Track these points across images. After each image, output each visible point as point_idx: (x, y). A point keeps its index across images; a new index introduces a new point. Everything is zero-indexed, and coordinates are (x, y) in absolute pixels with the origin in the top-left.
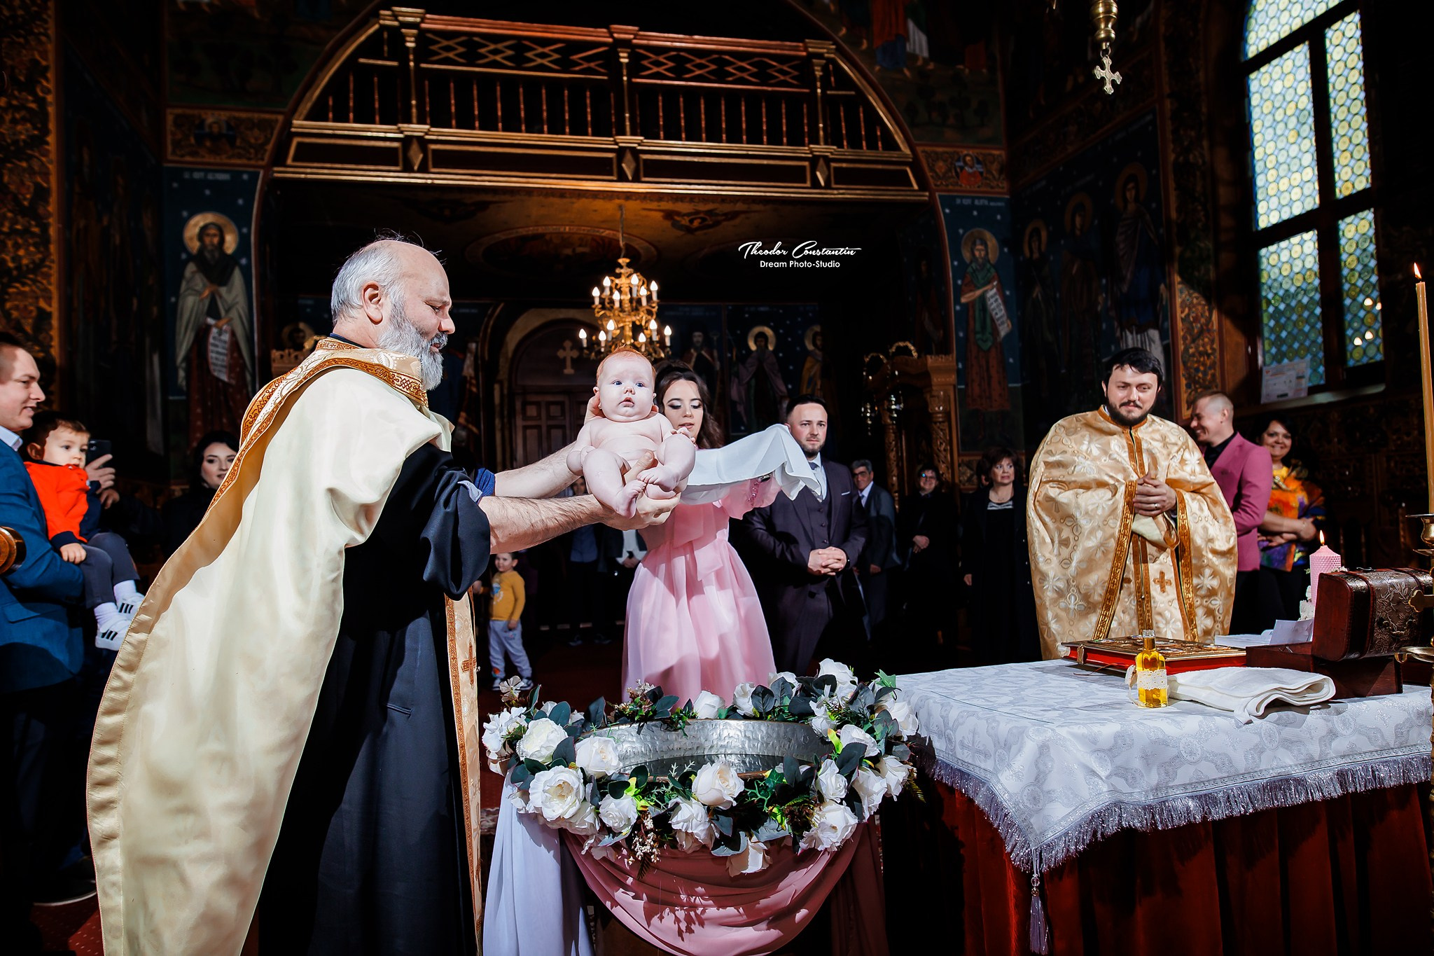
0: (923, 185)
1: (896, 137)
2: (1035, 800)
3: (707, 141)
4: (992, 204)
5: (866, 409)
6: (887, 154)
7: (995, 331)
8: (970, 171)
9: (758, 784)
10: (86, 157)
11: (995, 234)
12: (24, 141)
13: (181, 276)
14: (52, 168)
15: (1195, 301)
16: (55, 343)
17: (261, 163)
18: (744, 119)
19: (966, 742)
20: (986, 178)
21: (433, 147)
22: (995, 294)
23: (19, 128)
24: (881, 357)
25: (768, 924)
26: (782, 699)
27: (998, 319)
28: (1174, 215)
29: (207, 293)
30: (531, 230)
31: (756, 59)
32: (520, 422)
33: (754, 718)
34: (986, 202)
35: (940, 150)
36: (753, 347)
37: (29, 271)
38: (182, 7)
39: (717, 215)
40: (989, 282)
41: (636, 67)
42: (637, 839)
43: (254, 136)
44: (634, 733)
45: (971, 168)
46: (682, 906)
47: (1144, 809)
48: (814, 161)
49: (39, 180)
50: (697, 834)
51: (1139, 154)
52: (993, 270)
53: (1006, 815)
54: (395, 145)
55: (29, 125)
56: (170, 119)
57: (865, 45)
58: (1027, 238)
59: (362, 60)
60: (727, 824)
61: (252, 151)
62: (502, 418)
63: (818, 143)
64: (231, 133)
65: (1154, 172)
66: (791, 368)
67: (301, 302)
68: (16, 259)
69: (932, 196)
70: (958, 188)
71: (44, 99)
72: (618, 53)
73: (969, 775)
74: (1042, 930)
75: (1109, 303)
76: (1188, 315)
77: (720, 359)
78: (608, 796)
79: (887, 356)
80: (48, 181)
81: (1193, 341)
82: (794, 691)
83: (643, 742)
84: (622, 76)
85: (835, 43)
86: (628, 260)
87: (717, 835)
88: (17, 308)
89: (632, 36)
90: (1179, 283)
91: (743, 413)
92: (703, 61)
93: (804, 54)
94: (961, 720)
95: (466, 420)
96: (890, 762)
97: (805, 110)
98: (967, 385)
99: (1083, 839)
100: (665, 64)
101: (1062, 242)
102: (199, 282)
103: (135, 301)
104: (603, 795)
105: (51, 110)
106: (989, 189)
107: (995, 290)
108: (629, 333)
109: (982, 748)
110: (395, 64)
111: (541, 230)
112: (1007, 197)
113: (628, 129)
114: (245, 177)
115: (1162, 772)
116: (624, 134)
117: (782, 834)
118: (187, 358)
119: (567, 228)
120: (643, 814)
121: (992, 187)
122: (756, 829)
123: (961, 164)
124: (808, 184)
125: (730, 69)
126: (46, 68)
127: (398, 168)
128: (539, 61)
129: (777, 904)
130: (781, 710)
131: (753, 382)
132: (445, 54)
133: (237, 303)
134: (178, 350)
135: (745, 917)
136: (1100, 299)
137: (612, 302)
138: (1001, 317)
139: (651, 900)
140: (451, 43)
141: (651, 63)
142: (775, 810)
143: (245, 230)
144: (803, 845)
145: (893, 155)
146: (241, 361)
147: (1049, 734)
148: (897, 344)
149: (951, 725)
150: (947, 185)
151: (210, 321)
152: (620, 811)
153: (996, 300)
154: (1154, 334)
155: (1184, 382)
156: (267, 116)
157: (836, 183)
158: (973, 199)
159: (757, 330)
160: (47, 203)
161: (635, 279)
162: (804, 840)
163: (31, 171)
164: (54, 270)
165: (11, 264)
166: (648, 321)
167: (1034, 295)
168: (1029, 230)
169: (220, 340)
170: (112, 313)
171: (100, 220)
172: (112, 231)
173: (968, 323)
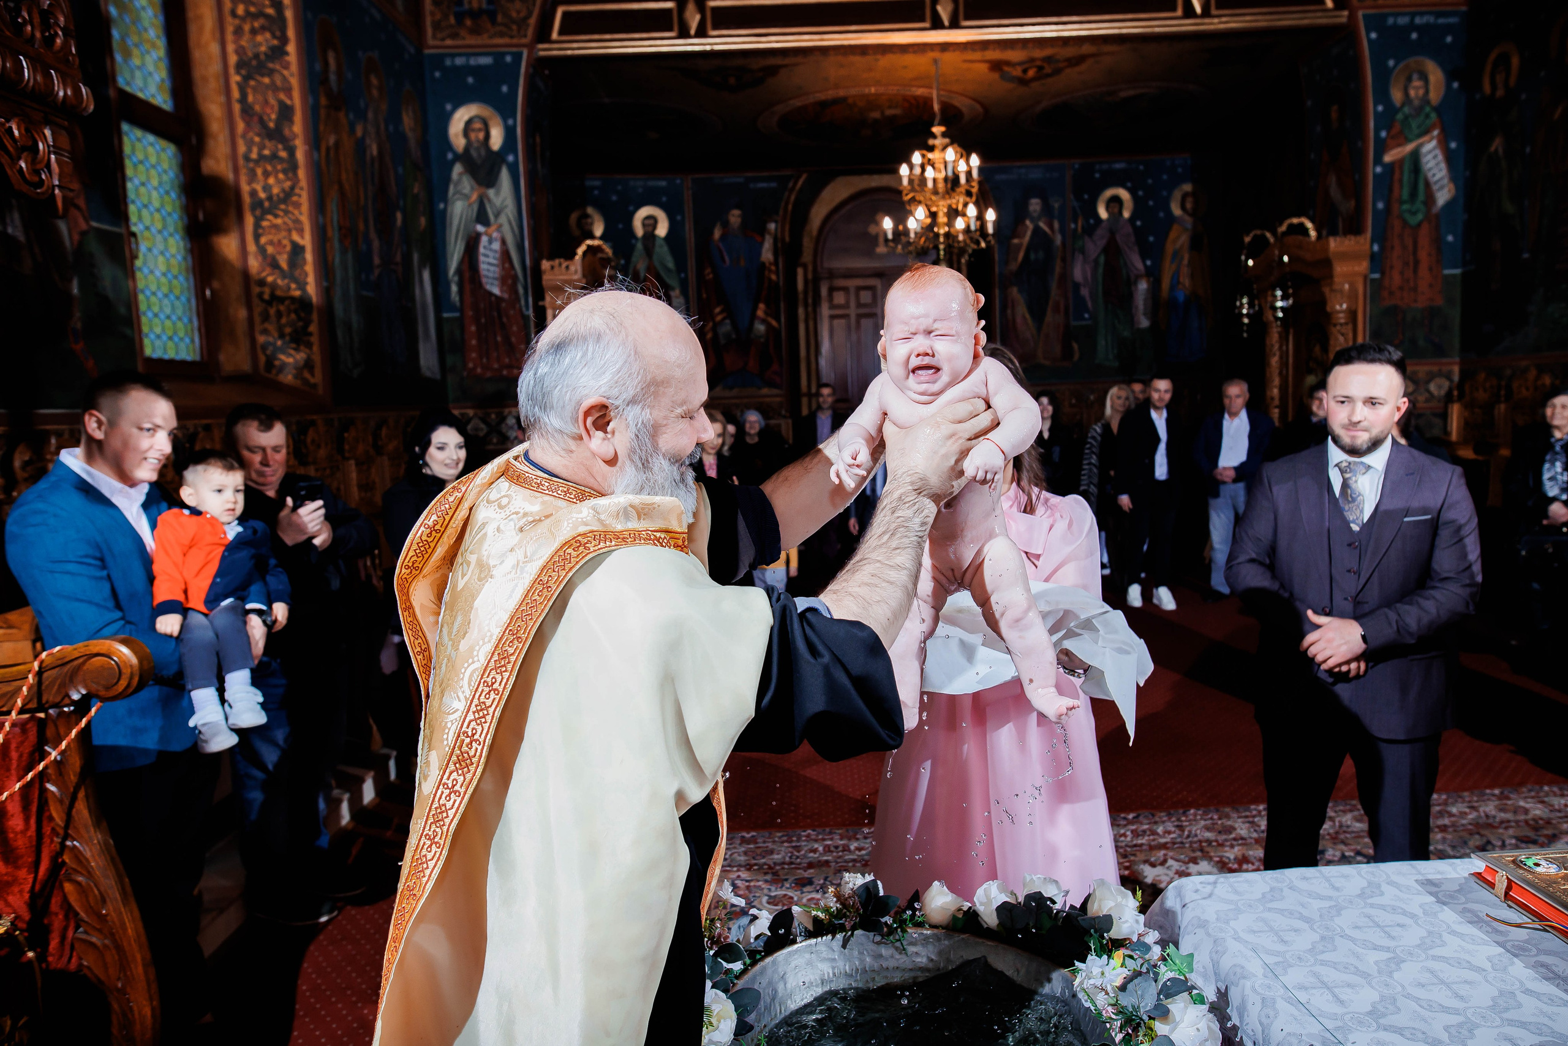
0: (1341, 2)
4: (1441, 21)
5: (1242, 304)
7: (1430, 198)
10: (332, 62)
11: (1441, 65)
12: (265, 54)
13: (447, 180)
14: (294, 82)
16: (311, 279)
17: (524, 41)
21: (712, 4)
22: (1434, 148)
23: (259, 38)
24: (1267, 236)
27: (1436, 182)
29: (475, 197)
30: (831, 94)
32: (825, 311)
34: (1432, 19)
36: (1103, 213)
37: (280, 201)
39: (1058, 61)
40: (1427, 131)
43: (516, 9)
44: (838, 947)
49: (282, 96)
52: (1433, 116)
54: (670, 4)
55: (268, 35)
58: (1488, 68)
61: (514, 27)
62: (806, 306)
64: (491, 7)
66: (1151, 239)
67: (590, 183)
68: (267, 188)
69: (1352, 17)
70: (1393, 3)
77: (1062, 231)
79: (1274, 233)
80: (291, 98)
86: (943, 129)
88: (271, 243)
91: (1088, 298)
95: (766, 313)
98: (1383, 273)
101: (1542, 73)
102: (467, 184)
103: (399, 216)
105: (289, 14)
106: (1437, 1)
107: (1434, 143)
108: (942, 219)
111: (842, 93)
112: (1464, 8)
114: (508, 59)
118: (459, 271)
119: (873, 89)
124: (1179, 12)
127: (672, 34)
131: (1102, 259)
133: (506, 207)
134: (449, 262)
137: (923, 181)
138: (1441, 179)
143: (510, 122)
146: (513, 272)
148: (1289, 221)
151: (480, 228)
153: (1435, 157)
157: (1218, 8)
158: (1413, 15)
159: (1109, 193)
160: (292, 122)
161: (950, 154)
163: (275, 88)
164: (304, 198)
165: (262, 195)
166: (965, 205)
167: (1493, 149)
168: (1493, 56)
169: (491, 250)
170: (373, 235)
171: (352, 131)
172: (368, 141)
173: (1391, 190)
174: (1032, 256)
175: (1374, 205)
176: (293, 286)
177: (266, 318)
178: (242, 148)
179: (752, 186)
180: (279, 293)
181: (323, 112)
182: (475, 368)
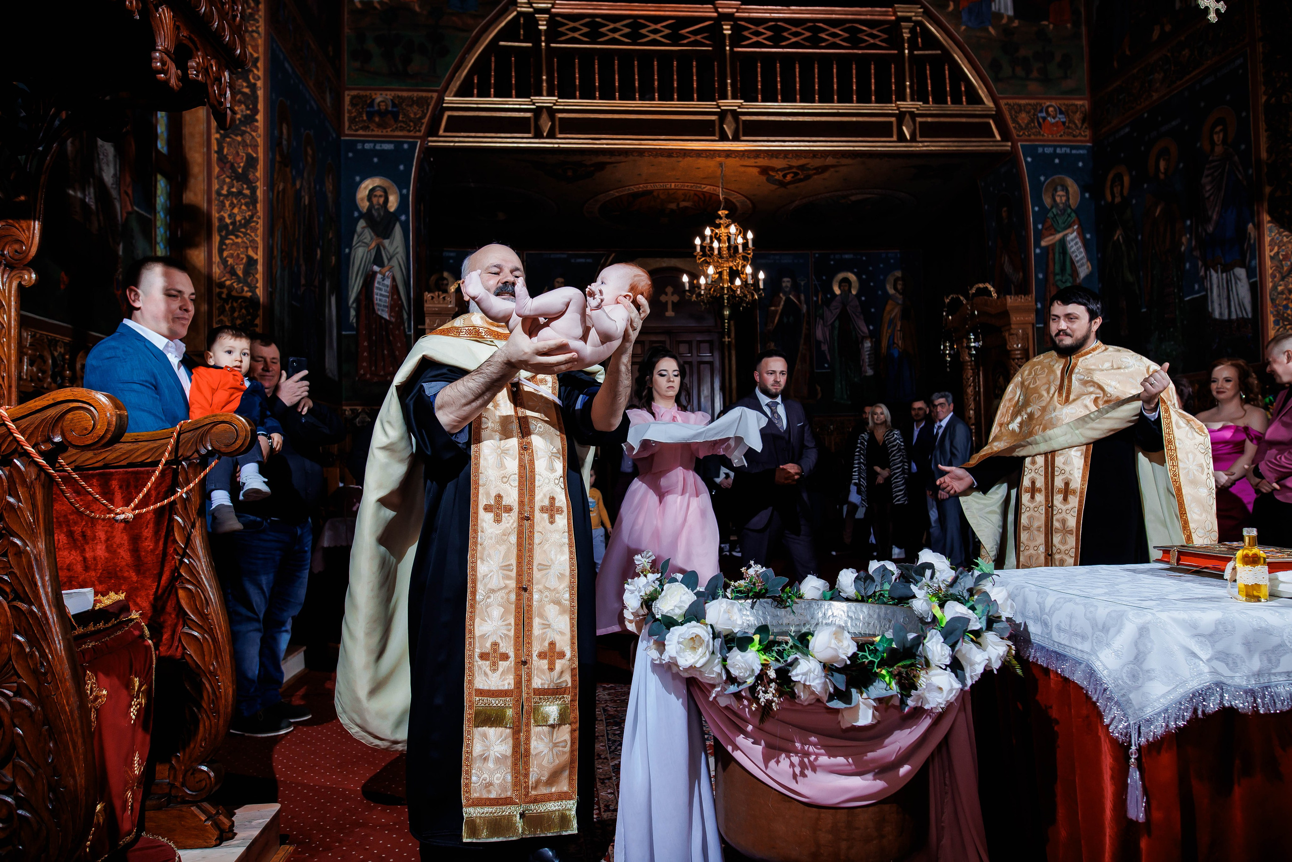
0: (1006, 136)
1: (980, 92)
2: (1134, 677)
3: (801, 102)
4: (1074, 152)
5: (945, 347)
6: (971, 107)
7: (1075, 272)
8: (1053, 121)
9: (868, 648)
10: (285, 131)
11: (1076, 181)
12: (240, 119)
13: (353, 231)
14: (260, 141)
15: (1285, 239)
16: (260, 284)
17: (418, 134)
18: (835, 80)
19: (1063, 626)
20: (1068, 127)
21: (560, 115)
22: (1076, 237)
24: (962, 298)
25: (874, 776)
26: (882, 584)
27: (1078, 262)
28: (1264, 155)
29: (373, 245)
30: (642, 187)
31: (848, 25)
33: (856, 600)
34: (1068, 151)
35: (1023, 102)
36: (837, 291)
37: (241, 226)
38: (359, 5)
39: (809, 169)
40: (1070, 226)
41: (737, 38)
42: (760, 687)
43: (414, 111)
44: (748, 608)
45: (1054, 118)
46: (796, 753)
47: (1246, 692)
48: (901, 116)
49: (250, 151)
50: (814, 687)
51: (1228, 97)
52: (1073, 215)
53: (1105, 690)
54: (528, 115)
55: (243, 106)
56: (347, 99)
57: (951, 7)
58: (1109, 184)
59: (502, 43)
60: (840, 681)
61: (412, 124)
63: (905, 100)
64: (395, 109)
65: (1244, 114)
66: (873, 310)
67: (446, 254)
68: (232, 216)
69: (1014, 146)
70: (1041, 138)
71: (255, 84)
72: (722, 25)
73: (1065, 656)
74: (1140, 799)
75: (1194, 243)
76: (1278, 253)
77: (807, 303)
78: (735, 649)
79: (967, 298)
80: (257, 153)
81: (1283, 279)
82: (894, 578)
83: (756, 617)
84: (725, 46)
85: (923, 6)
86: (727, 212)
87: (831, 690)
88: (231, 256)
89: (735, 10)
90: (1269, 222)
91: (827, 352)
92: (799, 30)
93: (893, 18)
94: (1058, 606)
96: (990, 637)
97: (893, 70)
98: (1045, 324)
99: (1183, 716)
100: (764, 34)
101: (1145, 186)
102: (368, 235)
103: (319, 252)
104: (730, 649)
105: (260, 93)
106: (1071, 138)
107: (1075, 234)
108: (726, 277)
109: (1079, 631)
110: (530, 45)
111: (650, 187)
112: (1089, 144)
113: (729, 93)
114: (406, 146)
115: (1264, 658)
116: (726, 98)
117: (890, 693)
118: (357, 300)
119: (673, 185)
120: (765, 666)
121: (1074, 136)
122: (866, 687)
123: (1044, 114)
124: (895, 138)
125: (823, 35)
126: (257, 59)
127: (530, 135)
128: (652, 36)
129: (882, 758)
130: (881, 594)
131: (837, 324)
132: (571, 35)
133: (397, 253)
134: (350, 293)
135: (853, 767)
136: (1184, 240)
137: (712, 249)
138: (1081, 259)
139: (769, 746)
140: (577, 24)
141: (750, 33)
142: (884, 672)
144: (911, 703)
145: (977, 109)
146: (400, 302)
147: (1149, 617)
148: (977, 286)
149: (1047, 610)
150: (1029, 135)
151: (376, 268)
152: (746, 662)
153: (1076, 244)
154: (1241, 272)
155: (1271, 319)
156: (424, 94)
157: (921, 137)
158: (1055, 147)
159: (841, 276)
160: (256, 170)
161: (733, 229)
162: (912, 698)
163: (244, 144)
164: (260, 225)
165: (228, 221)
166: (744, 266)
167: (1116, 238)
168: (1111, 176)
169: (384, 285)
170: (302, 261)
171: (294, 184)
172: (303, 194)
173: (1047, 265)
174: (785, 320)
175: (1036, 276)
176: (246, 289)
177: (222, 311)
178: (216, 186)
179: (573, 261)
180: (234, 293)
181: (277, 165)
182: (365, 374)
